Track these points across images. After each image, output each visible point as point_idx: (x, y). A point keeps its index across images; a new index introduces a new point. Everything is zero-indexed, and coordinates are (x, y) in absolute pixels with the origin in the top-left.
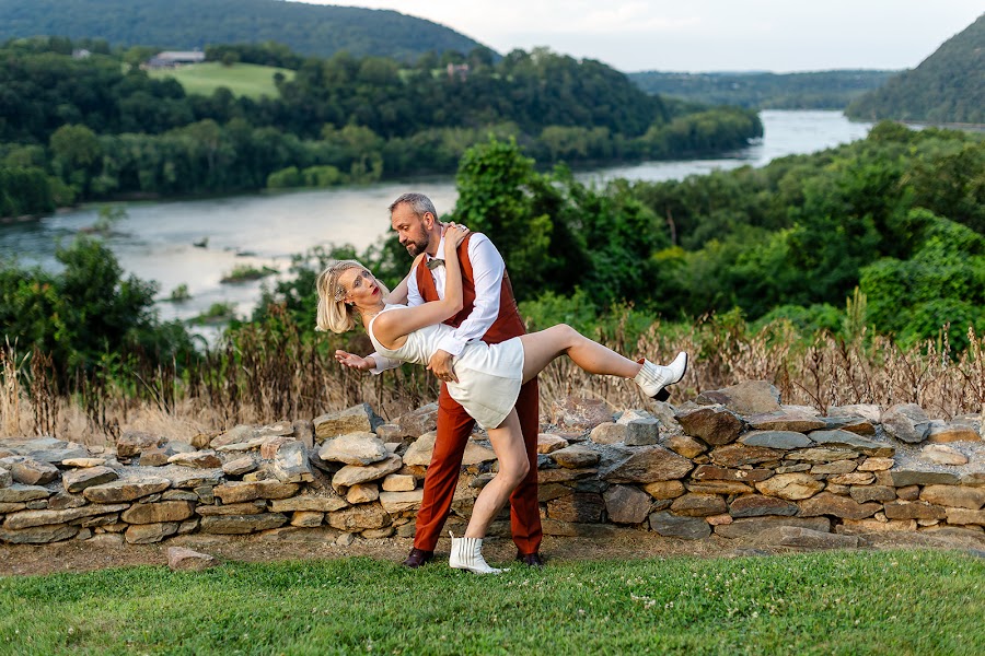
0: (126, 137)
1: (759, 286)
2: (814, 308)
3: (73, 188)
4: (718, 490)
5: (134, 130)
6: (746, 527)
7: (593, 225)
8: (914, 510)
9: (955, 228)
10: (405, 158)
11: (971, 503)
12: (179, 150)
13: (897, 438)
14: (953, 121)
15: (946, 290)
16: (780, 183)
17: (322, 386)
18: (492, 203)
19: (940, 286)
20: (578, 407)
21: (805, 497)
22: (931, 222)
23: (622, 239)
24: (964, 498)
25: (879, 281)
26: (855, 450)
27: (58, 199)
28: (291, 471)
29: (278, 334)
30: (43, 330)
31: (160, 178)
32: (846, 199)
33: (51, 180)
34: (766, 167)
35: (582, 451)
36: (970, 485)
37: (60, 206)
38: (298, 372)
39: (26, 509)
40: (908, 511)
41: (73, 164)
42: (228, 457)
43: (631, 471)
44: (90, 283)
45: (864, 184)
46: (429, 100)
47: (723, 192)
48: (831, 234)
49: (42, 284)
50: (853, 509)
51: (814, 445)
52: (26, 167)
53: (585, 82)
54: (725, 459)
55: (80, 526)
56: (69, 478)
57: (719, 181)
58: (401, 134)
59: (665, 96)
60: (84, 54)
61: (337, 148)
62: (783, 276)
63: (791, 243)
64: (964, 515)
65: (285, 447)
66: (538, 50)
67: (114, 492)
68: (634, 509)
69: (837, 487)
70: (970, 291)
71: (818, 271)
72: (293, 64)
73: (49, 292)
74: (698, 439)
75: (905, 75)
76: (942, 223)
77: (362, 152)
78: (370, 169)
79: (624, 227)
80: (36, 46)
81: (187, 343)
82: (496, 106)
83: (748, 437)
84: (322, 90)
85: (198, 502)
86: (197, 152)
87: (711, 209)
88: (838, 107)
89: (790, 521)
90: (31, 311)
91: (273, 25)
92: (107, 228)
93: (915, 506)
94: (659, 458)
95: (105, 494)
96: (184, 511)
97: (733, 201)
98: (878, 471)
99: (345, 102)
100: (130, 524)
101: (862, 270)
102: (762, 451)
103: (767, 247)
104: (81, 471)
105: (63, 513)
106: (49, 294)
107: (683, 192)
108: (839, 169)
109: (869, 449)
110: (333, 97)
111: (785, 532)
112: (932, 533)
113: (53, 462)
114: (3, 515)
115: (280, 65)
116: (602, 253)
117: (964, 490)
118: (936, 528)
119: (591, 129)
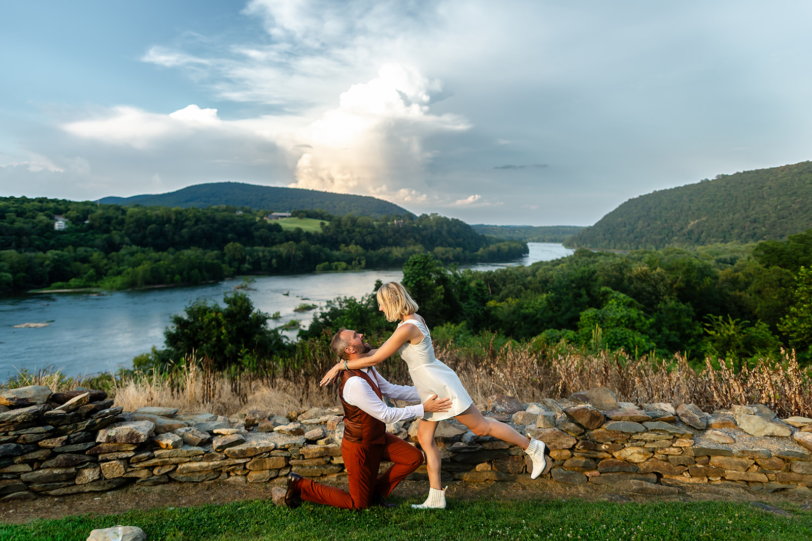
0: (256, 248)
1: (534, 319)
2: (563, 331)
3: (233, 269)
4: (591, 456)
5: (260, 245)
6: (608, 478)
7: (462, 291)
8: (706, 471)
9: (622, 295)
10: (375, 259)
11: (740, 468)
12: (279, 254)
13: (690, 426)
14: (609, 248)
15: (618, 324)
16: (537, 273)
18: (418, 279)
19: (616, 321)
20: (503, 401)
21: (642, 461)
22: (611, 293)
23: (474, 297)
24: (736, 464)
25: (588, 318)
26: (671, 434)
27: (226, 273)
30: (216, 334)
31: (270, 265)
32: (572, 282)
33: (224, 265)
34: (530, 266)
36: (739, 457)
37: (227, 277)
39: (190, 461)
40: (703, 471)
41: (233, 259)
42: (308, 427)
44: (239, 313)
45: (581, 275)
46: (386, 235)
47: (512, 276)
48: (566, 296)
49: (217, 313)
50: (670, 469)
51: (647, 430)
52: (213, 260)
53: (453, 228)
54: (595, 437)
55: (221, 471)
56: (217, 443)
57: (510, 272)
58: (374, 249)
59: (486, 235)
60: (240, 213)
61: (346, 254)
62: (545, 315)
63: (547, 300)
64: (736, 475)
66: (432, 214)
67: (242, 452)
69: (661, 456)
70: (629, 324)
71: (560, 313)
72: (329, 219)
74: (579, 425)
75: (589, 229)
76: (616, 294)
77: (357, 256)
78: (360, 263)
79: (476, 292)
80: (221, 209)
81: (280, 339)
82: (415, 238)
83: (609, 425)
84: (341, 230)
85: (290, 457)
86: (286, 254)
87: (507, 284)
88: (560, 241)
89: (634, 476)
90: (211, 325)
91: (321, 202)
92: (246, 287)
93: (707, 468)
94: (557, 436)
95: (237, 452)
96: (282, 463)
97: (517, 281)
98: (685, 447)
99: (350, 235)
100: (250, 470)
101: (581, 313)
102: (617, 434)
103: (537, 301)
104: (224, 437)
105: (211, 464)
106: (220, 317)
107: (495, 277)
108: (562, 268)
109: (679, 434)
110: (345, 233)
111: (633, 483)
112: (718, 485)
113: (207, 431)
114: (177, 465)
115: (323, 219)
116: (466, 303)
117: (736, 460)
118: (719, 482)
119: (455, 248)
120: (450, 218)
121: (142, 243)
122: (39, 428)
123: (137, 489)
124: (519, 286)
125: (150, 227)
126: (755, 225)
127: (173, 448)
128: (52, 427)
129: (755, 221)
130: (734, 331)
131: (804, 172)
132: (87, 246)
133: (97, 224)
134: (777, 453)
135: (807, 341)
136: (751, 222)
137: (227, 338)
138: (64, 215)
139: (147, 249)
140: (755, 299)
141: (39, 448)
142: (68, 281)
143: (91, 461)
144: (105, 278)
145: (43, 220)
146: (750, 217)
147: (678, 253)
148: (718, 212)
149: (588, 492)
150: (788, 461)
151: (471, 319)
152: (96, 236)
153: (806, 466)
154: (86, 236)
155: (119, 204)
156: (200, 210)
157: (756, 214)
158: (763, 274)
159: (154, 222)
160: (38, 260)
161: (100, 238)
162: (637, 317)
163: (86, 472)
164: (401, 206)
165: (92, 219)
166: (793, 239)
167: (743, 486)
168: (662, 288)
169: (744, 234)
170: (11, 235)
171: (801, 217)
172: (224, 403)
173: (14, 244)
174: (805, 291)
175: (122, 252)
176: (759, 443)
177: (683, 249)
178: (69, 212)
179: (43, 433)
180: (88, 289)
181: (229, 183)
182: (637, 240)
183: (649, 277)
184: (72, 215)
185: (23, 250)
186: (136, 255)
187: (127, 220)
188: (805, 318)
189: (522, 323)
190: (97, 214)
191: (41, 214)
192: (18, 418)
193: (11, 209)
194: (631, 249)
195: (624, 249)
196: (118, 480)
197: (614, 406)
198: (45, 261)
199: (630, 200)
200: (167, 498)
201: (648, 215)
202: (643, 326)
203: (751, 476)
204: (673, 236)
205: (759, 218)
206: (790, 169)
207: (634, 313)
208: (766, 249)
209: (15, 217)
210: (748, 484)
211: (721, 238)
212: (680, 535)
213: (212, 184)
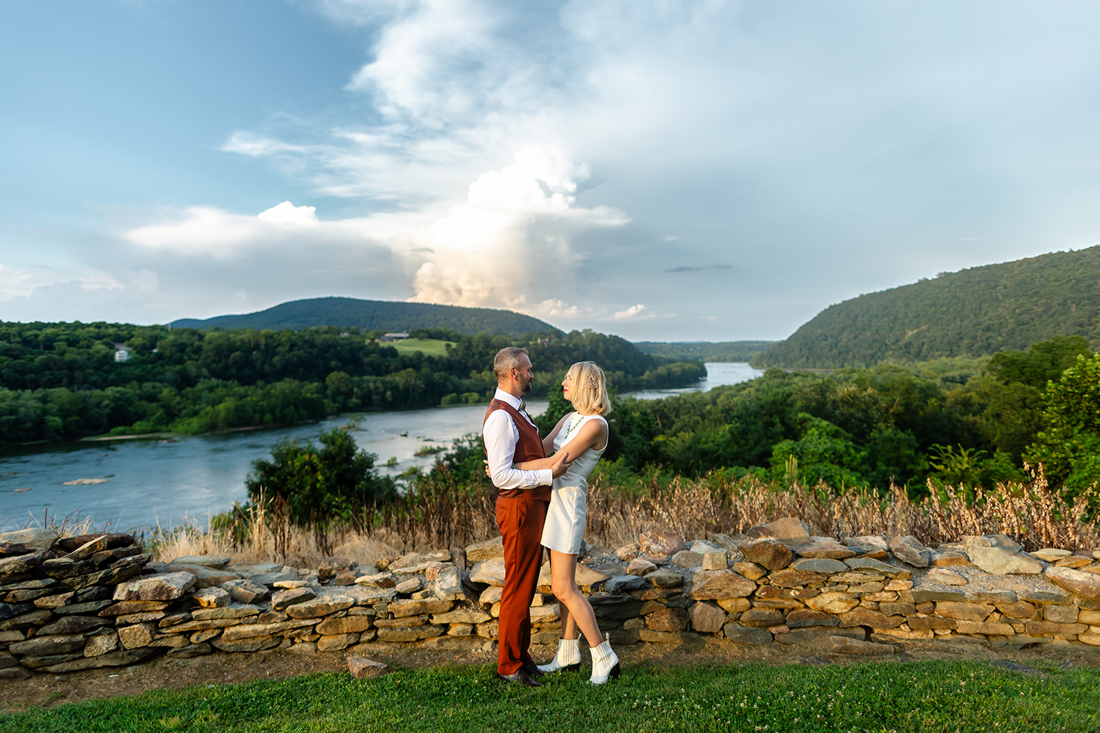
0: (366, 378)
1: (715, 455)
2: (751, 468)
3: (337, 405)
4: (777, 606)
5: (371, 374)
6: (800, 635)
7: (622, 422)
8: (931, 623)
9: (825, 423)
11: (977, 617)
12: (394, 384)
13: (907, 563)
14: (808, 368)
15: (821, 459)
16: (718, 401)
17: (470, 519)
19: (818, 456)
20: (660, 539)
21: (844, 611)
22: (811, 420)
23: (638, 429)
24: (971, 612)
25: (783, 453)
26: (881, 574)
27: (328, 410)
28: (448, 591)
29: (443, 484)
30: (310, 481)
31: (383, 399)
32: (762, 407)
33: (326, 401)
34: (709, 392)
35: (671, 575)
36: (974, 602)
37: (330, 414)
38: (455, 509)
39: (240, 624)
40: (927, 623)
41: (337, 392)
42: (401, 578)
43: (710, 590)
44: (338, 454)
45: (773, 398)
47: (687, 405)
48: (755, 426)
49: (311, 455)
50: (883, 621)
51: (849, 569)
52: (312, 394)
53: (611, 347)
54: (781, 581)
55: (282, 637)
56: (277, 599)
57: (684, 399)
59: (653, 355)
60: (346, 334)
61: (478, 383)
62: (729, 450)
63: (731, 431)
64: (972, 626)
65: (444, 572)
66: (585, 331)
67: (310, 610)
68: (712, 621)
69: (869, 603)
70: (835, 458)
71: (748, 447)
72: (456, 339)
73: (315, 459)
74: (758, 565)
75: (781, 344)
76: (816, 421)
79: (641, 423)
80: (321, 330)
81: (394, 489)
82: (564, 360)
83: (799, 563)
84: (471, 353)
85: (375, 616)
86: (404, 385)
87: (681, 414)
88: (746, 360)
89: (834, 631)
90: (304, 471)
91: (446, 319)
92: (354, 427)
93: (932, 618)
94: (730, 580)
95: (303, 611)
96: (364, 624)
97: (693, 411)
98: (901, 591)
99: (483, 359)
100: (321, 635)
101: (773, 447)
102: (811, 575)
103: (718, 434)
104: (287, 591)
105: (269, 627)
106: (315, 460)
107: (665, 406)
108: (749, 392)
109: (892, 573)
110: (477, 356)
111: (834, 641)
112: (947, 641)
113: (266, 585)
114: (222, 629)
115: (449, 339)
116: (628, 437)
117: (970, 606)
118: (949, 637)
119: (614, 372)
120: (607, 334)
121: (223, 375)
122: (35, 582)
123: (168, 663)
124: (696, 418)
125: (233, 355)
126: (989, 334)
127: (217, 607)
128: (53, 581)
129: (988, 329)
130: (968, 464)
131: (1047, 266)
132: (156, 381)
133: (167, 353)
134: (1025, 595)
135: (1061, 475)
136: (983, 330)
137: (324, 486)
138: (126, 343)
139: (230, 382)
140: (993, 425)
141: (35, 609)
142: (131, 425)
143: (105, 626)
144: (178, 420)
145: (101, 349)
146: (982, 324)
147: (894, 371)
148: (942, 319)
149: (773, 654)
150: (1040, 606)
151: (635, 458)
152: (167, 368)
153: (1064, 611)
154: (154, 368)
155: (195, 328)
156: (296, 332)
157: (990, 319)
158: (1002, 393)
159: (238, 349)
160: (93, 400)
161: (171, 371)
162: (844, 449)
163: (99, 641)
164: (546, 322)
165: (161, 347)
166: (1038, 349)
167: (981, 641)
168: (875, 413)
169: (976, 346)
170: (61, 369)
171: (1046, 323)
172: (303, 558)
173: (65, 380)
174: (1055, 411)
175: (199, 386)
176: (1000, 583)
177: (900, 366)
178: (133, 339)
179: (40, 588)
180: (156, 435)
181: (332, 298)
182: (842, 356)
183: (858, 399)
184: (136, 343)
185: (76, 388)
186: (216, 390)
187: (205, 347)
188: (1056, 445)
189: (700, 462)
190: (167, 340)
191: (99, 342)
192: (6, 568)
193: (61, 337)
194: (835, 368)
195: (827, 368)
196: (143, 651)
197: (806, 540)
198: (103, 400)
199: (831, 307)
200: (207, 674)
201: (854, 324)
202: (852, 461)
203: (992, 627)
204: (887, 350)
205: (993, 325)
206: (1029, 263)
207: (840, 445)
208: (1004, 361)
209: (65, 347)
210: (988, 639)
211: (947, 351)
212: (894, 702)
213: (310, 300)
